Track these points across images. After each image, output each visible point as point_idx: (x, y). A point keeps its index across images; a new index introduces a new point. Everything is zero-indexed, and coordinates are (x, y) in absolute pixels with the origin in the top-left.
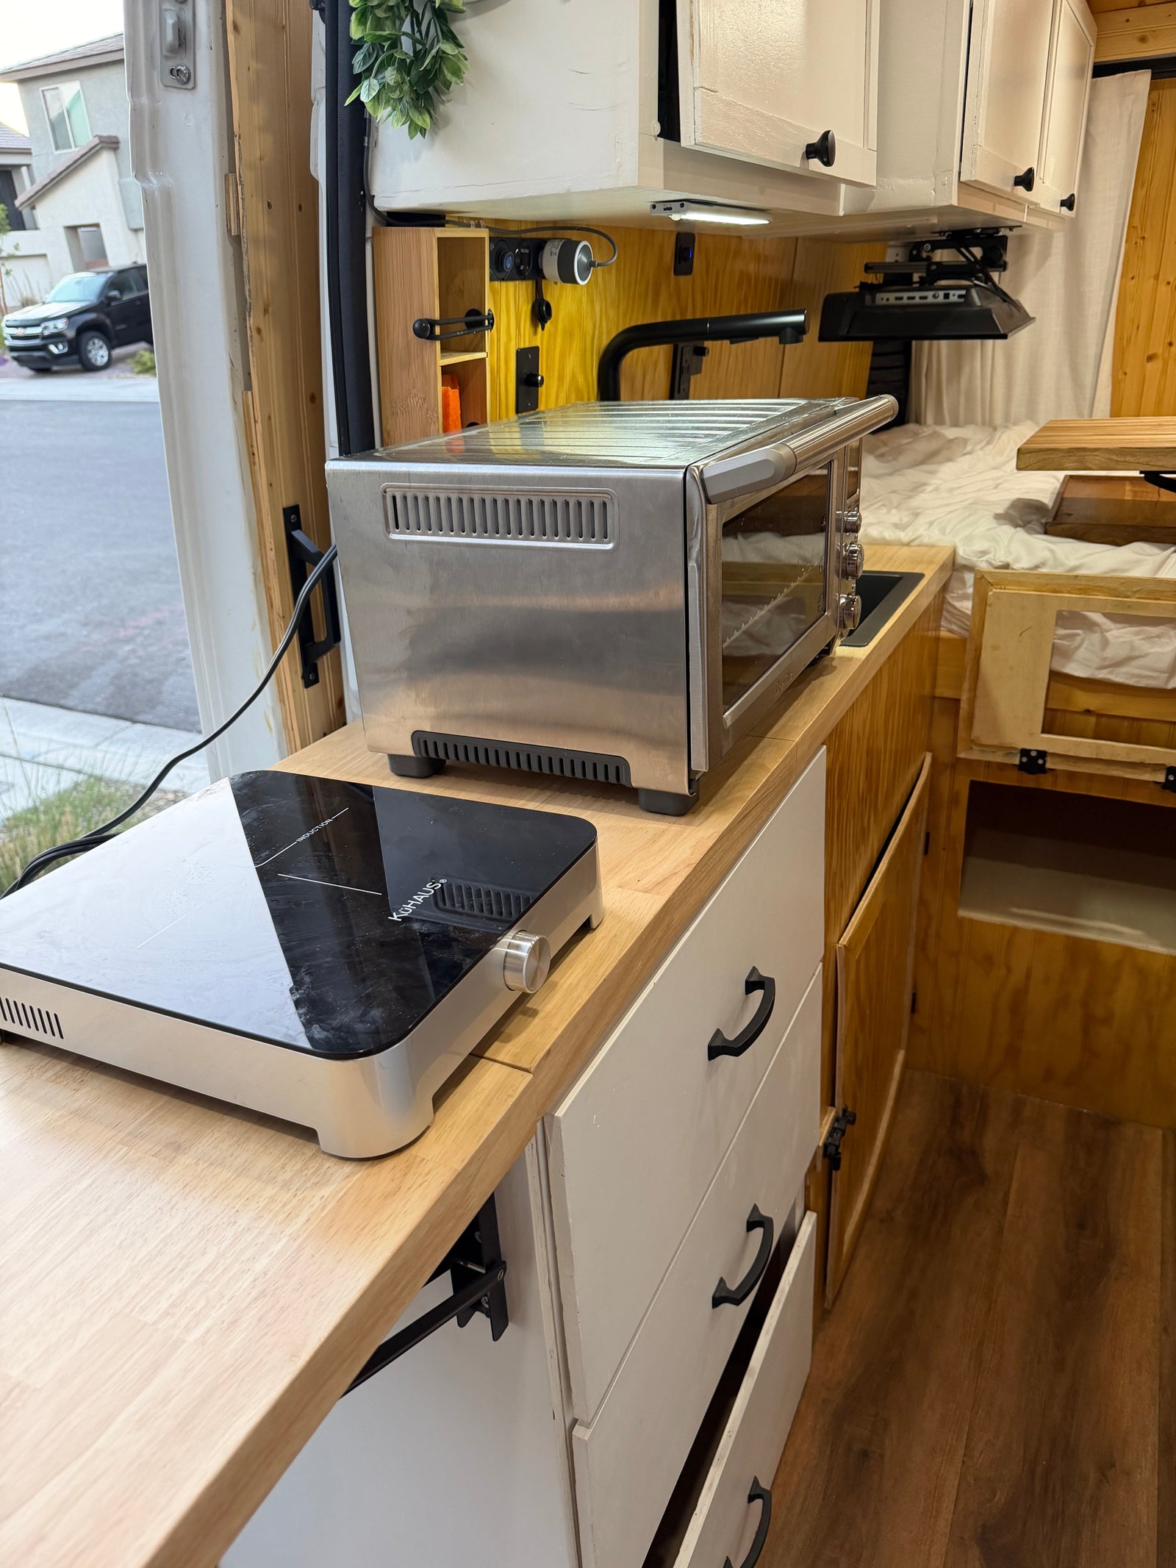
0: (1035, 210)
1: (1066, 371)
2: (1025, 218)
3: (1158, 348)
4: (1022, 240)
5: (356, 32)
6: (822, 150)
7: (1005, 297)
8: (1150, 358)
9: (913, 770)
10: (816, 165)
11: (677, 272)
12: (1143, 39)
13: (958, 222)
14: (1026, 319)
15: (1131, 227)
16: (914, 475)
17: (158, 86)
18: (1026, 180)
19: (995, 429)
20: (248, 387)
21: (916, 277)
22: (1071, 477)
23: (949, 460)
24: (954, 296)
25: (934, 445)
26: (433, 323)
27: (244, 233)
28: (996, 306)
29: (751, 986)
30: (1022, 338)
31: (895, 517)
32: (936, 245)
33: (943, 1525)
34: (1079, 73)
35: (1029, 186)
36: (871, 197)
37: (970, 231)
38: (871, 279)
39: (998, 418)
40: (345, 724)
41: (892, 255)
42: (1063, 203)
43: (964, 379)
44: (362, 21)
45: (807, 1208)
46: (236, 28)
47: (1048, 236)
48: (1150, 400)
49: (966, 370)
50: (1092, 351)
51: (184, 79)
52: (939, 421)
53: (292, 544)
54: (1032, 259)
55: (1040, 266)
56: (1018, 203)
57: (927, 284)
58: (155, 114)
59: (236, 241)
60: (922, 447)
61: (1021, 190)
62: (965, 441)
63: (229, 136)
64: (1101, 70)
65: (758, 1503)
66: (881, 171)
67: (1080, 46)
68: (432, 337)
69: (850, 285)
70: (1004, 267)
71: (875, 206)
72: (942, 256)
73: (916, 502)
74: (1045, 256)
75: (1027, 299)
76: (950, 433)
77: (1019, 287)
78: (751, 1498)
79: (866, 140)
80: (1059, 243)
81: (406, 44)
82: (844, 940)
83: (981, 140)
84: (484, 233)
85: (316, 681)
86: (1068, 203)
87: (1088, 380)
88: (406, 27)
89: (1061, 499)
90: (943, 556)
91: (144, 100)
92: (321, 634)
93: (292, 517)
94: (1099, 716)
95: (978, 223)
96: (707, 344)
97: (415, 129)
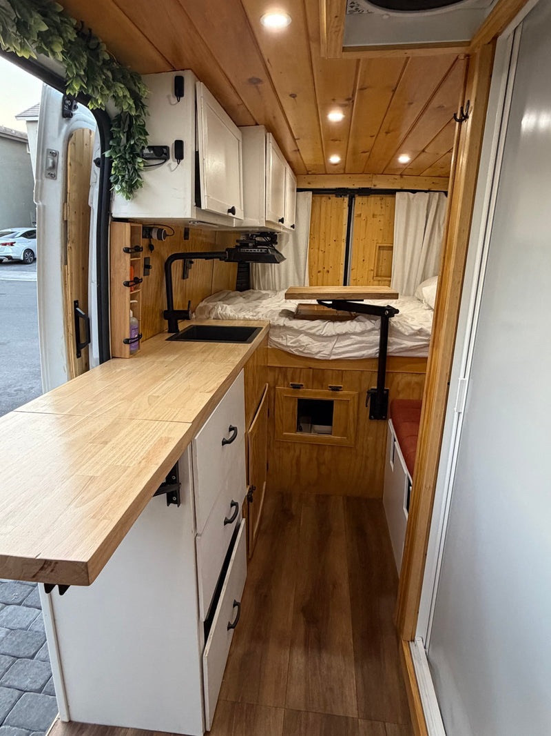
0: (284, 228)
1: (296, 275)
2: (281, 230)
3: (321, 269)
4: (280, 235)
5: (113, 172)
6: (232, 211)
7: (278, 252)
8: (319, 272)
9: (264, 388)
10: (231, 214)
11: (185, 239)
12: (309, 183)
13: (263, 230)
14: (284, 259)
15: (310, 234)
16: (255, 303)
17: (44, 178)
18: (282, 221)
19: (277, 291)
20: (66, 263)
21: (250, 245)
22: (300, 304)
23: (265, 299)
24: (263, 251)
25: (259, 295)
26: (129, 248)
27: (69, 220)
28: (275, 254)
29: (231, 429)
30: (282, 263)
31: (251, 314)
32: (257, 236)
33: (291, 609)
34: (293, 190)
35: (283, 223)
36: (242, 222)
37: (267, 233)
38: (238, 244)
39: (277, 289)
40: (89, 370)
41: (242, 238)
42: (291, 226)
43: (266, 276)
44: (115, 169)
45: (243, 517)
46: (70, 165)
47: (288, 235)
48: (320, 282)
49: (267, 274)
50: (303, 269)
51: (53, 177)
52: (260, 289)
53: (76, 312)
54: (284, 242)
55: (286, 244)
56: (280, 226)
57: (255, 247)
58: (42, 184)
59: (66, 222)
60: (256, 296)
61: (280, 223)
62: (269, 294)
63: (66, 193)
64: (299, 190)
65: (237, 607)
66: (245, 216)
67: (292, 184)
68: (128, 252)
69: (232, 246)
70: (277, 243)
71: (243, 225)
72: (258, 239)
73: (257, 310)
74: (287, 241)
75: (283, 252)
76: (264, 292)
77: (281, 249)
78: (234, 606)
79: (241, 208)
80: (291, 238)
81: (127, 177)
82: (250, 431)
83: (270, 210)
84: (141, 225)
85: (80, 356)
86: (293, 226)
87: (303, 278)
88: (127, 172)
89: (297, 310)
90: (267, 324)
91: (40, 181)
92: (83, 341)
93: (76, 304)
94: (313, 369)
95: (269, 231)
96: (193, 260)
97: (128, 198)
